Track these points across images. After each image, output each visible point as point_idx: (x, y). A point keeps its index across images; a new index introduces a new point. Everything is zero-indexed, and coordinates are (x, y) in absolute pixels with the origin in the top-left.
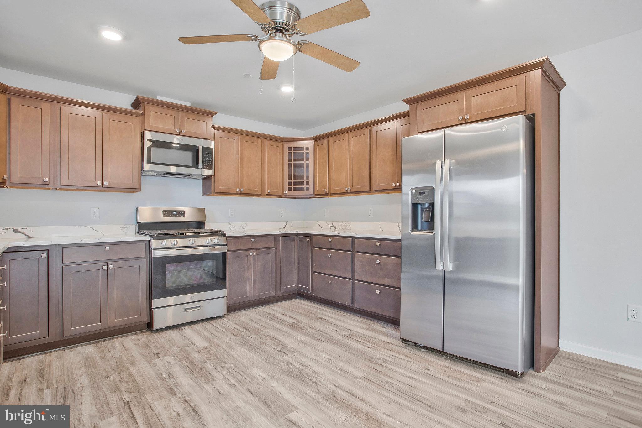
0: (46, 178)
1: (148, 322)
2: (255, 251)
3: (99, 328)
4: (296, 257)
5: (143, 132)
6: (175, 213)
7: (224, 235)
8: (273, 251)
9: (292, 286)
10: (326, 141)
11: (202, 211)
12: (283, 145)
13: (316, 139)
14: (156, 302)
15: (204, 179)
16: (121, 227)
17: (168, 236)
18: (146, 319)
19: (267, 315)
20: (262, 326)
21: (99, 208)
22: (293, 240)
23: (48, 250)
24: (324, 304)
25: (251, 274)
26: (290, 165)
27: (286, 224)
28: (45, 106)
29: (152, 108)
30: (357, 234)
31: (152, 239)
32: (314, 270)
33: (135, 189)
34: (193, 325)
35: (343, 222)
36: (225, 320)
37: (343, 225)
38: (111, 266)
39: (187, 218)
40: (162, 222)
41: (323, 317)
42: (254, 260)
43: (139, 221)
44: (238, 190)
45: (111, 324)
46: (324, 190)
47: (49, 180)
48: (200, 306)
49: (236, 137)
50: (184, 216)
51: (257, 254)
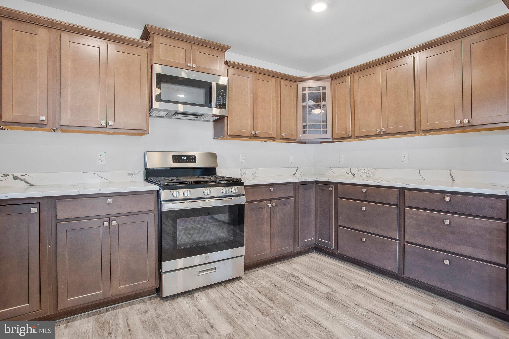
0: (43, 116)
1: (158, 287)
2: (274, 201)
3: (101, 297)
4: (314, 208)
5: (152, 65)
6: (186, 158)
7: (242, 184)
8: (292, 201)
9: (310, 239)
10: (348, 79)
11: (213, 156)
12: (297, 86)
13: (334, 77)
14: (166, 265)
15: (215, 121)
16: (128, 174)
17: (180, 185)
18: (154, 284)
19: (290, 278)
20: (291, 296)
21: (105, 153)
22: (312, 188)
23: (39, 203)
24: (351, 264)
25: (269, 227)
26: (304, 107)
27: (296, 171)
28: (43, 32)
29: (162, 40)
30: (408, 185)
31: (162, 189)
32: (340, 224)
33: (143, 132)
34: (207, 290)
35: (365, 169)
36: (242, 283)
37: (366, 173)
38: (114, 223)
39: (198, 164)
40: (171, 168)
41: (361, 285)
42: (273, 212)
43: (148, 167)
44: (253, 132)
45: (114, 292)
46: (346, 133)
47: (47, 118)
48: (215, 268)
49: (250, 75)
50: (195, 162)
51: (276, 205)
